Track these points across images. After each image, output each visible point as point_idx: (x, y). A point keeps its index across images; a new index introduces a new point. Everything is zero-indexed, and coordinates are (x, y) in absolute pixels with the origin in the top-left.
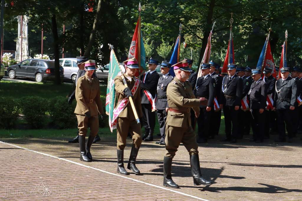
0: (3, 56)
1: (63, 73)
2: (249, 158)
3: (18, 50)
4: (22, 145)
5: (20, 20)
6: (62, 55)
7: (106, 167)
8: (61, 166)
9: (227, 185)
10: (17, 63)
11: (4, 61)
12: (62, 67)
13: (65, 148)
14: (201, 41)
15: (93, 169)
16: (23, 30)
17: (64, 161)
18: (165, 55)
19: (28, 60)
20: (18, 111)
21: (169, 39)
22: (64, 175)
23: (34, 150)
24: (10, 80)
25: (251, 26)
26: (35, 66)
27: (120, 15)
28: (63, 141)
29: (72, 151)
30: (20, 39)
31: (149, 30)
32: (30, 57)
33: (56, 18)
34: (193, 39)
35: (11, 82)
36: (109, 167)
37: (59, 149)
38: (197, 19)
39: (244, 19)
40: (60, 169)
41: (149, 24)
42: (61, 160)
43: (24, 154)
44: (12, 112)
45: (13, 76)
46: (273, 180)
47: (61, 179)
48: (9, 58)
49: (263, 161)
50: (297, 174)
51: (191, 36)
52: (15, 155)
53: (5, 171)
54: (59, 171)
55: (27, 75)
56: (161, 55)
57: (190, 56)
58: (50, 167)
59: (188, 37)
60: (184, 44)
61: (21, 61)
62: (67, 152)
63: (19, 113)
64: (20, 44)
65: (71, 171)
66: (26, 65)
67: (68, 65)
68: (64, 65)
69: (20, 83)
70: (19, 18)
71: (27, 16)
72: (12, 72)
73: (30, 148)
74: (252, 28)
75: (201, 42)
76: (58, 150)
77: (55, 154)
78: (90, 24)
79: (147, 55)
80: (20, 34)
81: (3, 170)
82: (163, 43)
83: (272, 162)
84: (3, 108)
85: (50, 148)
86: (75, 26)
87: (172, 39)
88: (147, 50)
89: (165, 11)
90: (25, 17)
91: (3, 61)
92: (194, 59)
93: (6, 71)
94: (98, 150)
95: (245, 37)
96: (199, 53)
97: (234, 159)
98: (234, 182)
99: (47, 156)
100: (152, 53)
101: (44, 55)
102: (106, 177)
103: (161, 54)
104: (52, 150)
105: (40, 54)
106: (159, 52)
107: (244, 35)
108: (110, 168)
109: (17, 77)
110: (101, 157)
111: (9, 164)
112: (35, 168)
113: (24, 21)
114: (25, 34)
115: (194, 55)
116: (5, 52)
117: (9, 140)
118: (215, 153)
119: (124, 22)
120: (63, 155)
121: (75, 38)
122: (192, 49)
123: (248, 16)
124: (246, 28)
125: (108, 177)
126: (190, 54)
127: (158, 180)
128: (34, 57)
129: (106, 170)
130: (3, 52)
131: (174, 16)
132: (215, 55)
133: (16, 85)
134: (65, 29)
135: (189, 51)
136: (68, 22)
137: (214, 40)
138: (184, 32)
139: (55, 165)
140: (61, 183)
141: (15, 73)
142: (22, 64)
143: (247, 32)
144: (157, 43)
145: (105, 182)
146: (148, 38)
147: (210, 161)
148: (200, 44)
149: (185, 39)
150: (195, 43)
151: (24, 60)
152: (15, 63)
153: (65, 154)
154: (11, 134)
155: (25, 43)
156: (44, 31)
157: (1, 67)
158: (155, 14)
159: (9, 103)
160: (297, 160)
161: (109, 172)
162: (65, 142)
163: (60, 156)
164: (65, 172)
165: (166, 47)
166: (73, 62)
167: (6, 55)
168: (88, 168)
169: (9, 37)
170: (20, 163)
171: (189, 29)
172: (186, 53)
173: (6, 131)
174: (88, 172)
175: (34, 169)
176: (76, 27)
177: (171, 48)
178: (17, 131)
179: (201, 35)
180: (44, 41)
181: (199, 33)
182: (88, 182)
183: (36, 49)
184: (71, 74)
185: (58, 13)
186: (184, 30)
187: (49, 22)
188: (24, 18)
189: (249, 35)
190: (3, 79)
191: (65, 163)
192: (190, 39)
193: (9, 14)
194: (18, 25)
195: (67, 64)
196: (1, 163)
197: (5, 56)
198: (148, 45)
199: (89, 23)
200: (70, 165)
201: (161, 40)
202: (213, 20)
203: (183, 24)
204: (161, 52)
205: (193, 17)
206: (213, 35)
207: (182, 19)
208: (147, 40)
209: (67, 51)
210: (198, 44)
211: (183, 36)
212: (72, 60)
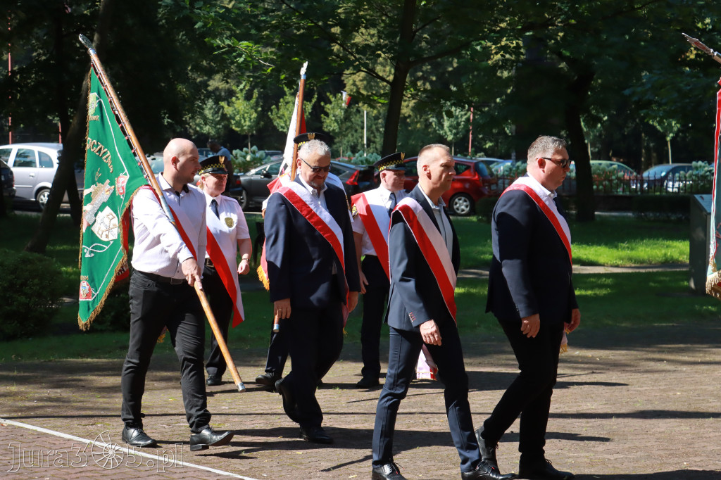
1: (12, 186)
6: (9, 136)
8: (10, 442)
12: (8, 169)
13: (21, 392)
14: (390, 87)
17: (19, 427)
25: (521, 44)
27: (164, 21)
28: (15, 373)
29: (40, 400)
31: (245, 60)
34: (369, 83)
38: (376, 27)
39: (501, 26)
40: (6, 450)
41: (245, 43)
42: (9, 425)
46: (587, 454)
49: (562, 405)
50: (650, 435)
51: (362, 74)
54: (4, 458)
56: (282, 127)
57: (363, 128)
59: (353, 76)
60: (345, 96)
62: (28, 404)
67: (24, 161)
68: (15, 162)
74: (521, 48)
75: (388, 90)
79: (245, 128)
82: (286, 95)
83: (585, 407)
86: (40, 55)
88: (243, 115)
89: (287, 7)
92: (372, 135)
94: (115, 395)
95: (506, 74)
96: (384, 119)
97: (484, 402)
100: (259, 123)
103: (283, 125)
106: (278, 121)
107: (502, 68)
115: (371, 127)
119: (176, 41)
120: (15, 411)
121: (40, 89)
122: (365, 109)
123: (512, 17)
124: (506, 49)
126: (360, 123)
131: (312, 22)
132: (428, 125)
134: (13, 64)
135: (358, 116)
136: (21, 43)
137: (424, 84)
138: (339, 65)
143: (508, 60)
144: (270, 97)
146: (245, 81)
147: (420, 410)
148: (386, 95)
149: (345, 84)
150: (374, 92)
153: (20, 409)
160: (650, 398)
162: (22, 374)
163: (5, 415)
166: (40, 153)
171: (352, 55)
172: (351, 121)
176: (44, 58)
177: (309, 107)
179: (390, 71)
181: (385, 67)
184: (34, 186)
186: (341, 60)
189: (517, 69)
191: (21, 433)
192: (361, 83)
195: (22, 160)
198: (246, 103)
199: (78, 45)
200: (35, 440)
201: (281, 86)
202: (417, 30)
203: (337, 43)
204: (281, 120)
205: (363, 23)
206: (422, 71)
207: (336, 30)
208: (241, 86)
209: (22, 126)
210: (381, 96)
211: (341, 74)
212: (36, 148)
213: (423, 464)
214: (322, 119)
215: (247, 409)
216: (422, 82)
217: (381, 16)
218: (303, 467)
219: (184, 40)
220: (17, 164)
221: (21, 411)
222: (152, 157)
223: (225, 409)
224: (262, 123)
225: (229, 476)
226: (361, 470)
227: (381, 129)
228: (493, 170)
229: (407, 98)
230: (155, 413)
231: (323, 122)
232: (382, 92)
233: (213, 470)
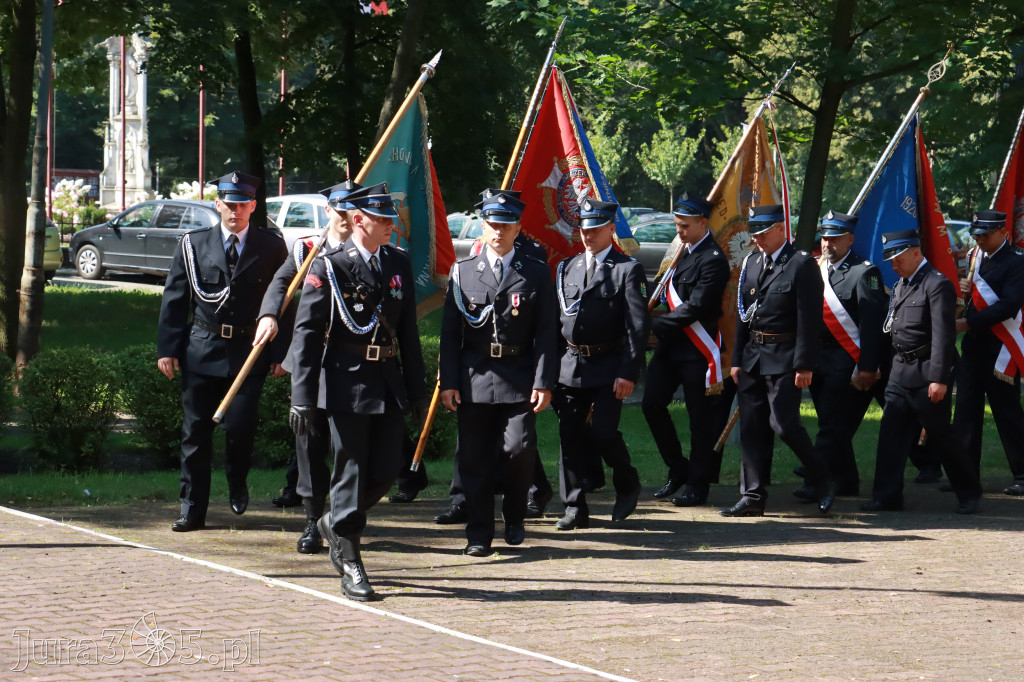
0: (53, 194)
2: (1006, 572)
3: (111, 169)
4: (128, 530)
5: (117, 53)
6: (278, 184)
7: (449, 612)
8: (277, 610)
9: (921, 678)
10: (108, 216)
11: (59, 212)
12: (277, 230)
14: (813, 119)
15: (399, 621)
16: (130, 92)
17: (289, 590)
18: (671, 176)
19: (149, 205)
20: (112, 402)
21: (686, 115)
22: (289, 644)
23: (172, 551)
24: (82, 284)
25: (1010, 56)
26: (176, 227)
27: (494, 24)
28: (284, 515)
30: (118, 126)
31: (605, 81)
32: (156, 193)
33: (252, 45)
34: (781, 112)
35: (87, 290)
36: (461, 613)
37: (269, 544)
38: (795, 32)
39: (978, 30)
40: (272, 620)
41: (604, 58)
42: (276, 587)
43: (135, 564)
44: (88, 406)
45: (94, 268)
47: (278, 659)
48: (75, 197)
52: (101, 572)
53: (63, 634)
54: (268, 632)
55: (145, 261)
56: (655, 174)
58: (235, 613)
61: (124, 209)
63: (117, 409)
64: (119, 143)
65: (312, 627)
66: (141, 225)
67: (299, 221)
68: (286, 221)
69: (120, 295)
70: (112, 45)
71: (140, 35)
72: (89, 252)
73: (160, 541)
74: (1010, 61)
75: (810, 123)
76: (266, 551)
77: (255, 564)
78: (380, 62)
80: (116, 106)
81: (55, 627)
82: (661, 129)
84: (57, 390)
85: (233, 543)
86: (323, 71)
87: (698, 113)
88: (601, 157)
89: (667, 4)
90: (135, 39)
91: (53, 210)
93: (65, 251)
95: (985, 99)
96: (803, 164)
97: (946, 575)
98: (951, 665)
99: (221, 572)
100: (622, 169)
101: (208, 184)
102: (449, 653)
103: (657, 171)
104: (241, 549)
105: (195, 183)
106: (649, 164)
107: (980, 90)
108: (464, 616)
109: (108, 272)
110: (430, 575)
111: (79, 606)
112: (176, 621)
113: (133, 58)
114: (134, 105)
116: (61, 176)
117: (79, 512)
118: (871, 554)
119: (510, 52)
120: (284, 567)
121: (323, 119)
123: (997, 18)
124: (988, 62)
125: (458, 650)
127: (649, 661)
128: (172, 195)
129: (450, 625)
130: (54, 177)
131: (704, 25)
133: (103, 302)
134: (289, 83)
136: (299, 55)
137: (863, 113)
138: (741, 86)
139: (254, 608)
140: (276, 675)
141: (102, 258)
142: (125, 221)
143: (991, 78)
144: (640, 132)
145: (446, 670)
146: (605, 110)
147: (852, 586)
148: (806, 131)
149: (748, 113)
150: (788, 125)
151: (132, 206)
152: (101, 219)
153: (290, 564)
154: (87, 491)
155: (138, 139)
156: (209, 94)
157: (47, 233)
158: (630, 16)
159: (76, 372)
161: (459, 630)
163: (271, 572)
164: (292, 632)
165: (676, 143)
166: (317, 209)
167: (67, 189)
168: (381, 616)
169: (75, 119)
170: (121, 600)
171: (759, 69)
173: (66, 477)
174: (379, 634)
175: (172, 624)
176: (329, 76)
177: (694, 146)
178: (108, 477)
179: (813, 94)
180: (207, 130)
181: (805, 88)
182: (380, 671)
183: (178, 161)
185: (260, 22)
186: (745, 79)
187: (223, 60)
188: (130, 44)
189: (1003, 92)
190: (55, 278)
191: (292, 598)
193: (72, 32)
194: (109, 73)
195: (296, 217)
196: (49, 603)
197: (62, 193)
198: (606, 140)
199: (376, 59)
200: (310, 608)
201: (656, 117)
202: (856, 36)
203: (739, 55)
204: (655, 164)
205: (777, 26)
206: (860, 95)
207: (736, 36)
208: (601, 118)
209: (296, 170)
210: (800, 131)
211: (742, 99)
212: (314, 202)
213: (857, 664)
214: (713, 163)
215: (602, 575)
216: (859, 109)
217: (803, 16)
218: (681, 661)
219: (520, 52)
220: (289, 223)
221: (292, 567)
222: (473, 215)
223: (572, 574)
224: (627, 169)
225: (577, 669)
226: (766, 668)
227: (798, 179)
228: (962, 238)
229: (837, 134)
230: (473, 576)
231: (714, 168)
232: (801, 125)
233: (555, 660)
